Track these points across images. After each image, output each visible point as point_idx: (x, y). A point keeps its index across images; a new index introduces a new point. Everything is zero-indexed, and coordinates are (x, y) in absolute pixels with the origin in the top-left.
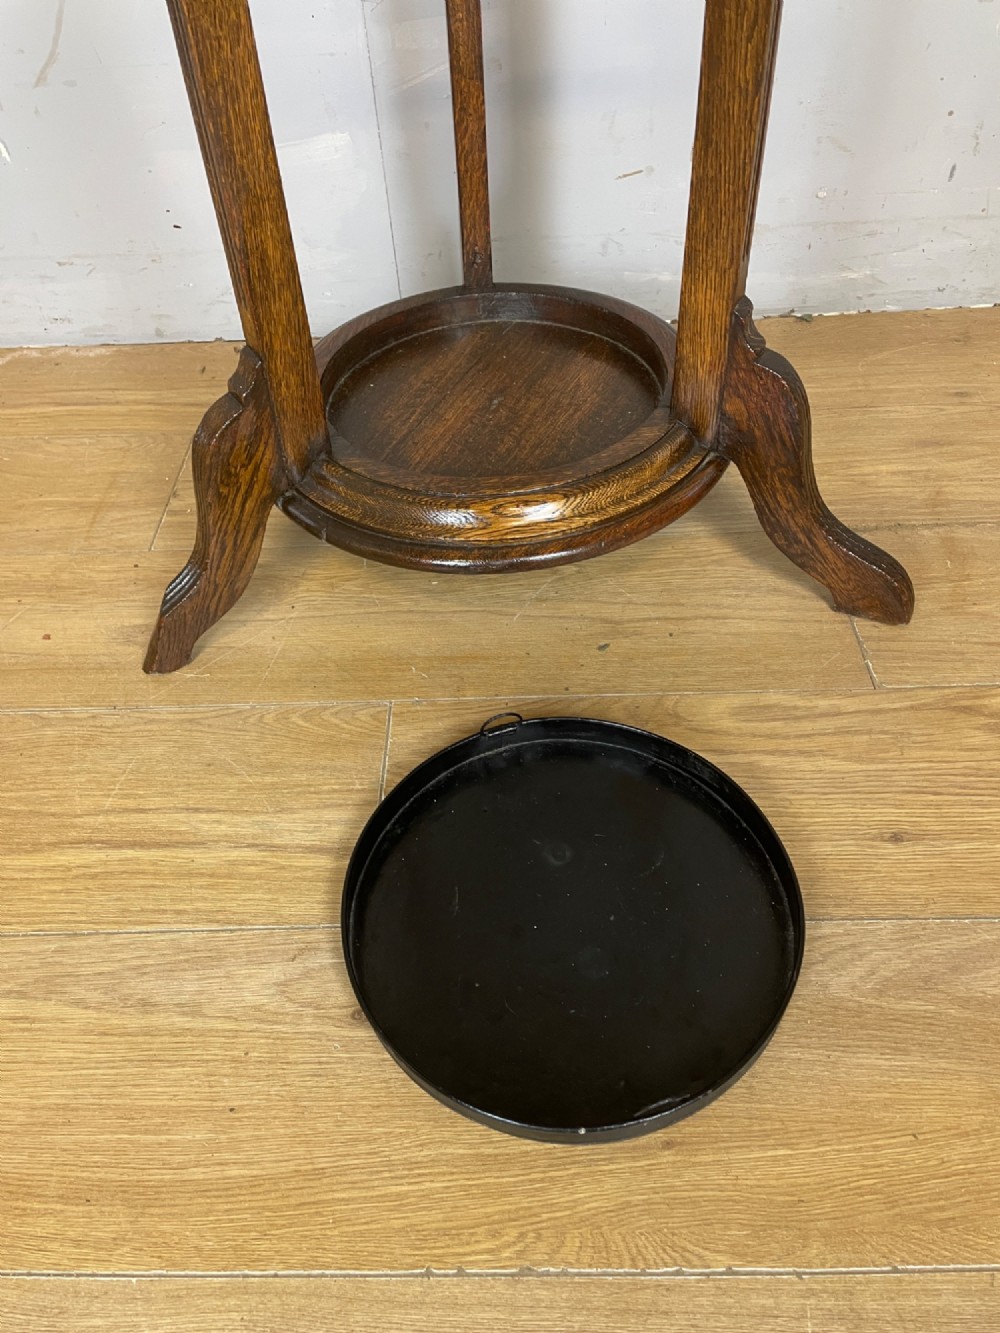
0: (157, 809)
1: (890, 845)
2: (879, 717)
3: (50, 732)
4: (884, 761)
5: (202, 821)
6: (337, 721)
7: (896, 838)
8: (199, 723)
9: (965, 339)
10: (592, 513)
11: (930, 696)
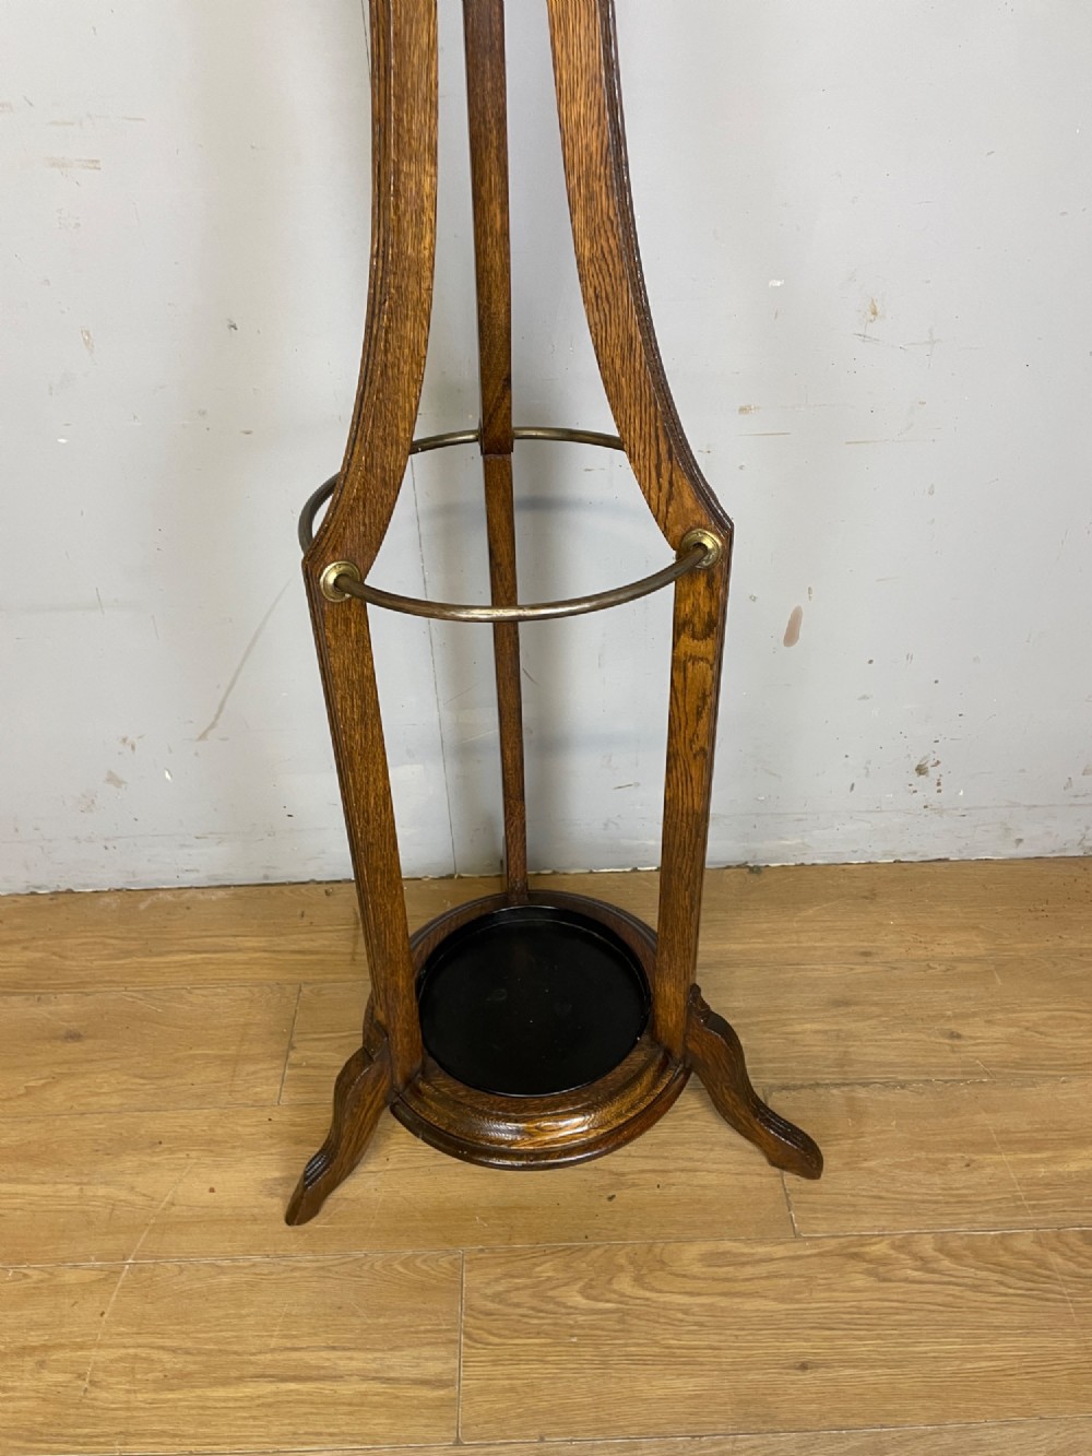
0: (308, 1347)
1: (799, 1372)
2: (799, 1262)
3: (225, 1279)
4: (798, 1301)
5: (340, 1359)
6: (424, 1267)
7: (804, 1367)
8: (329, 1271)
9: (872, 896)
10: (601, 1127)
11: (832, 1244)
